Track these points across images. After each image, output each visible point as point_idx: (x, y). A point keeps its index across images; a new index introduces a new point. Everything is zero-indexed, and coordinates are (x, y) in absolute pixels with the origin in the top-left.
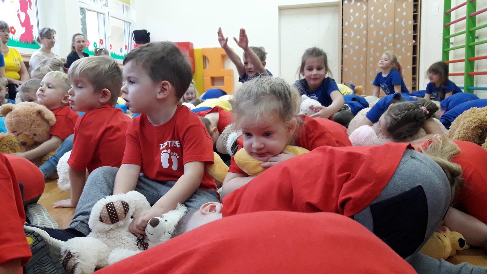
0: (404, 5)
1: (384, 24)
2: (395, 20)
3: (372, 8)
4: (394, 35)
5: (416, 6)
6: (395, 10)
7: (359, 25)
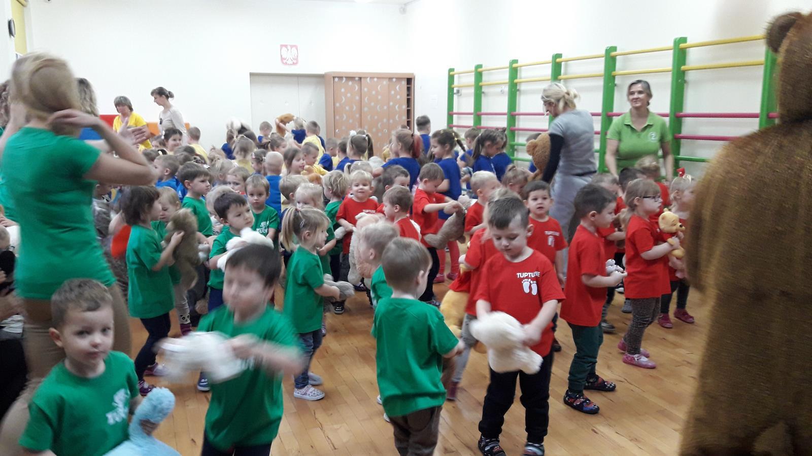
0: (397, 87)
1: (378, 107)
2: (389, 103)
3: (366, 89)
4: (388, 120)
5: (409, 89)
6: (389, 92)
7: (351, 108)
